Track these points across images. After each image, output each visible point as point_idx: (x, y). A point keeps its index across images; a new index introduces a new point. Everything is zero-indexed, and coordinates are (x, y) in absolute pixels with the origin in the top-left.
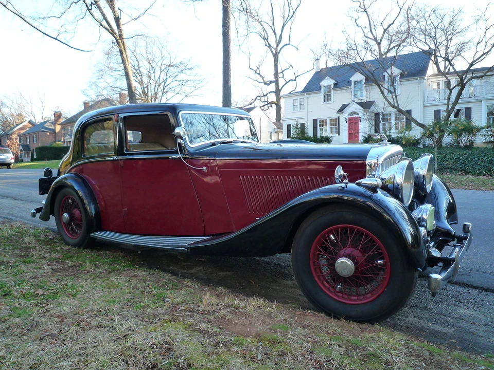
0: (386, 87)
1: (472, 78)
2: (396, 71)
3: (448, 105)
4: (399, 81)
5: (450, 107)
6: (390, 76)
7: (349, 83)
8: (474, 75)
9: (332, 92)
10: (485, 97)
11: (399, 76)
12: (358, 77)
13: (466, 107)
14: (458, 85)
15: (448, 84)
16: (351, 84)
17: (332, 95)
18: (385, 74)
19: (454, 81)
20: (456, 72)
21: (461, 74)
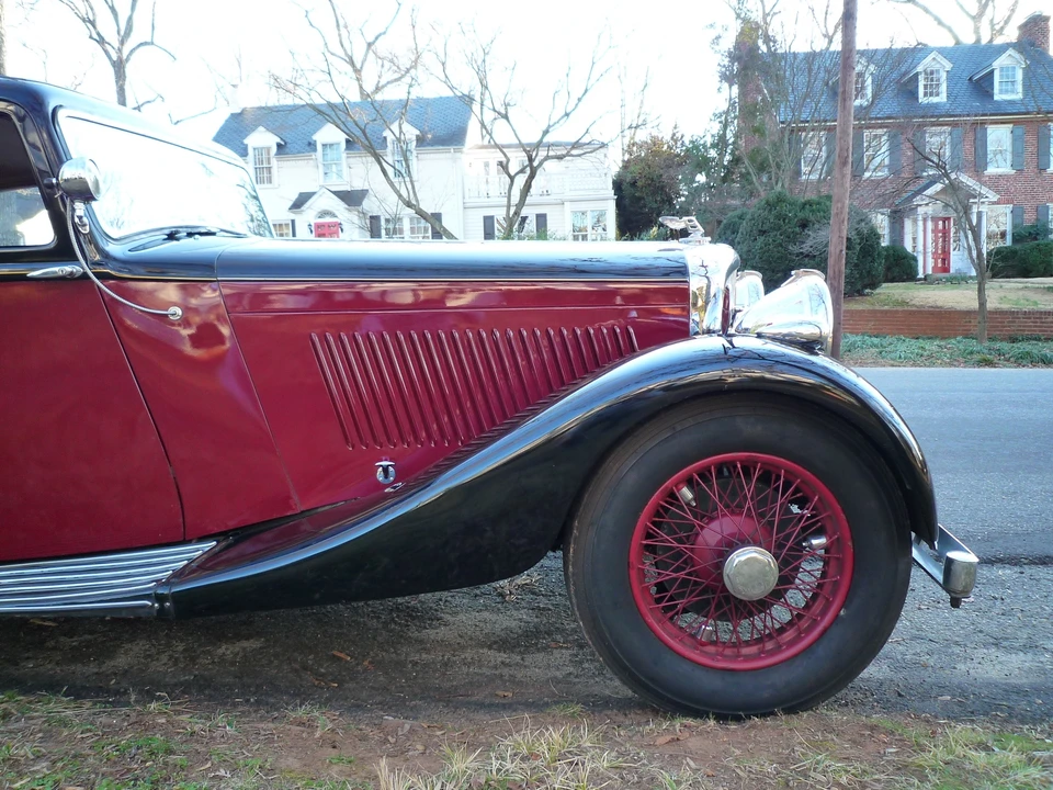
0: (391, 162)
1: (547, 158)
2: (411, 132)
3: (509, 206)
4: (415, 153)
5: (512, 212)
6: (399, 140)
7: (312, 146)
8: (551, 153)
9: (274, 162)
10: (569, 195)
11: (414, 143)
12: (330, 134)
13: (538, 212)
14: (522, 171)
15: (504, 166)
16: (315, 150)
17: (274, 171)
18: (387, 133)
19: (517, 160)
20: (521, 145)
21: (530, 151)
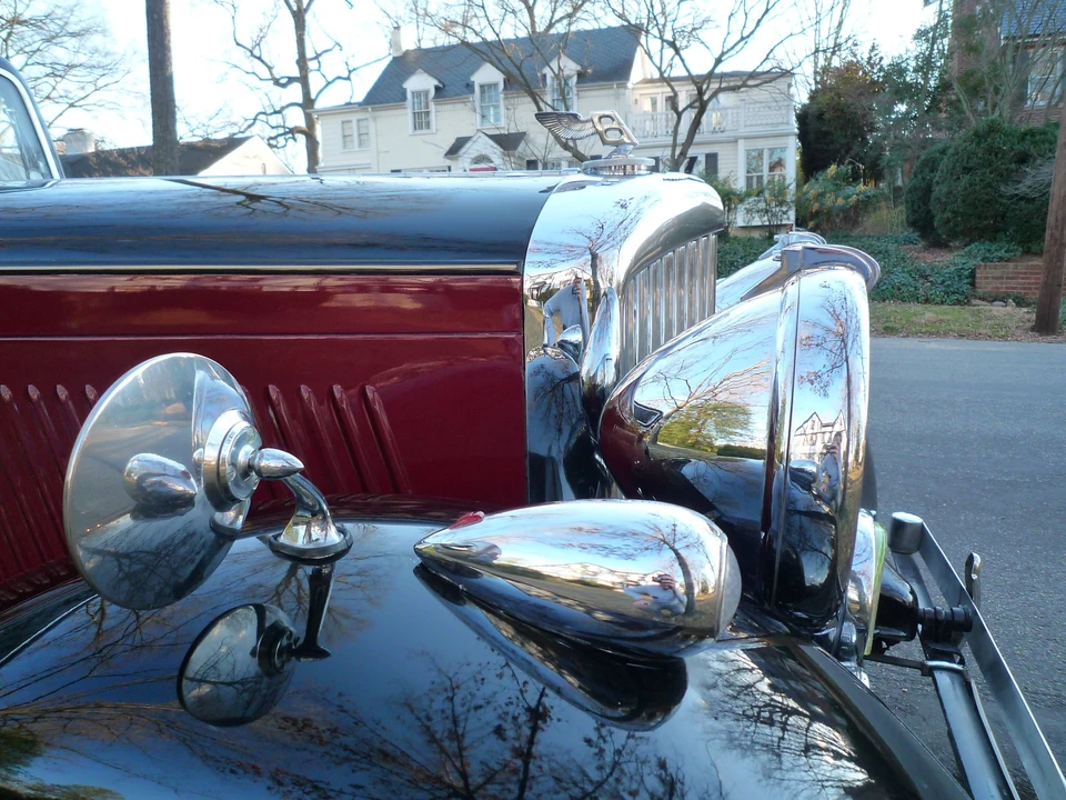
0: (550, 103)
1: (720, 90)
2: (570, 67)
3: (674, 146)
4: (575, 89)
5: (678, 152)
6: (557, 76)
7: (469, 87)
8: (724, 85)
9: (432, 107)
10: (743, 131)
11: (575, 79)
12: (488, 74)
13: (707, 151)
14: (690, 106)
15: (672, 101)
16: (473, 92)
17: (433, 117)
18: (547, 70)
19: (685, 96)
20: (691, 79)
21: (699, 82)
